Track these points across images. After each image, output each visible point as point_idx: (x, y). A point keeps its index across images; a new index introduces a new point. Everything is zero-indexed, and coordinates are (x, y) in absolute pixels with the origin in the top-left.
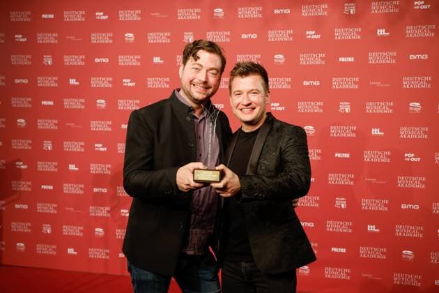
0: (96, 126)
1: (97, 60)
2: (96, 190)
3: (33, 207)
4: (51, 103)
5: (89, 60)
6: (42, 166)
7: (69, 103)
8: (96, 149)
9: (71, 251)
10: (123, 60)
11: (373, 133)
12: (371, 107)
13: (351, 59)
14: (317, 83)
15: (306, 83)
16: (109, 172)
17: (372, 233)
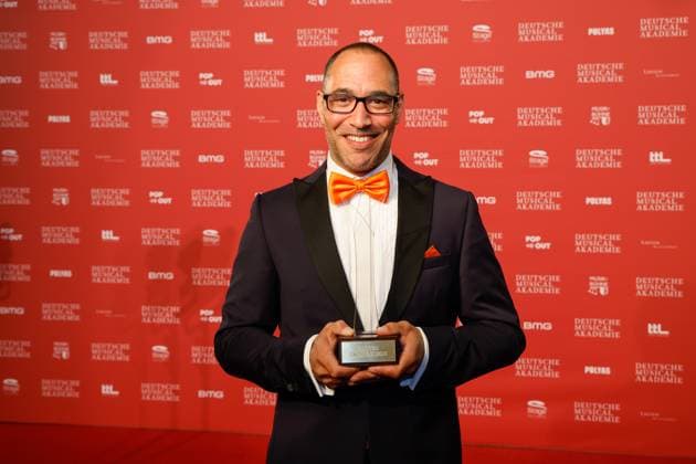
0: (150, 158)
1: (151, 40)
2: (152, 276)
3: (34, 311)
4: (66, 119)
5: (136, 40)
6: (52, 235)
7: (100, 119)
8: (152, 201)
9: (107, 390)
10: (200, 39)
11: (652, 160)
12: (647, 115)
13: (609, 31)
14: (549, 74)
15: (530, 75)
16: (178, 243)
17: (656, 337)
